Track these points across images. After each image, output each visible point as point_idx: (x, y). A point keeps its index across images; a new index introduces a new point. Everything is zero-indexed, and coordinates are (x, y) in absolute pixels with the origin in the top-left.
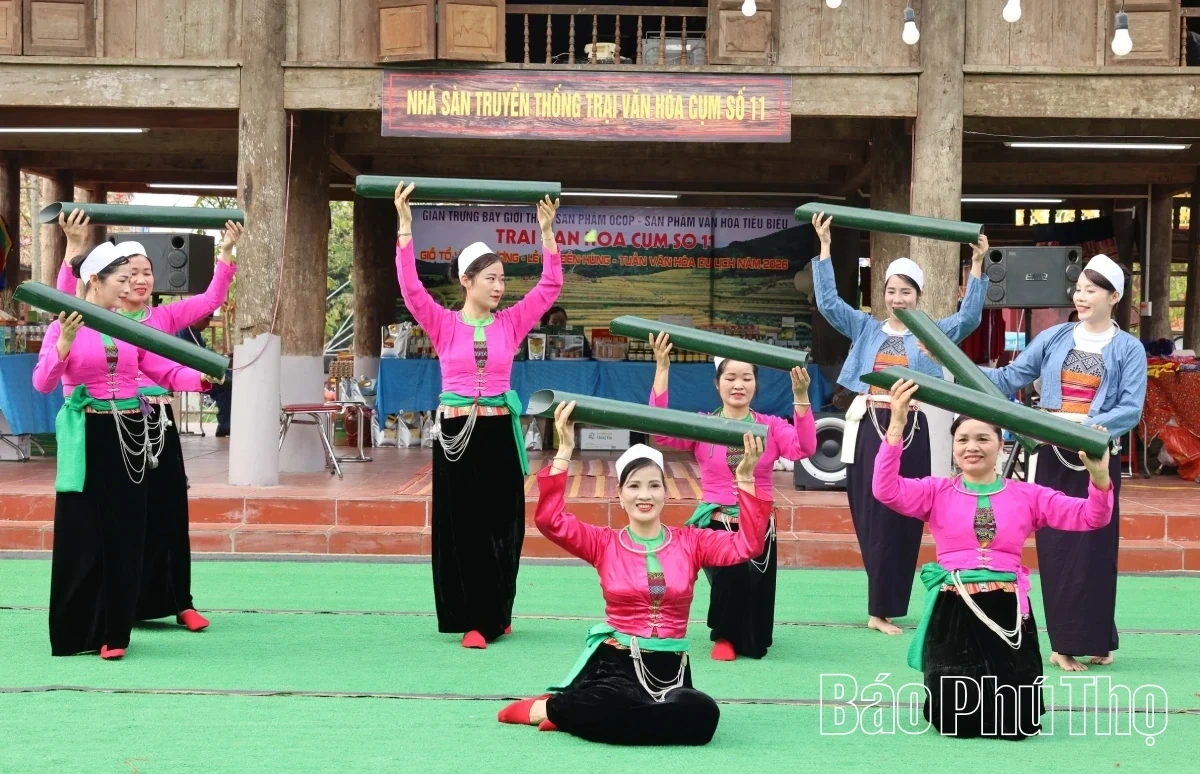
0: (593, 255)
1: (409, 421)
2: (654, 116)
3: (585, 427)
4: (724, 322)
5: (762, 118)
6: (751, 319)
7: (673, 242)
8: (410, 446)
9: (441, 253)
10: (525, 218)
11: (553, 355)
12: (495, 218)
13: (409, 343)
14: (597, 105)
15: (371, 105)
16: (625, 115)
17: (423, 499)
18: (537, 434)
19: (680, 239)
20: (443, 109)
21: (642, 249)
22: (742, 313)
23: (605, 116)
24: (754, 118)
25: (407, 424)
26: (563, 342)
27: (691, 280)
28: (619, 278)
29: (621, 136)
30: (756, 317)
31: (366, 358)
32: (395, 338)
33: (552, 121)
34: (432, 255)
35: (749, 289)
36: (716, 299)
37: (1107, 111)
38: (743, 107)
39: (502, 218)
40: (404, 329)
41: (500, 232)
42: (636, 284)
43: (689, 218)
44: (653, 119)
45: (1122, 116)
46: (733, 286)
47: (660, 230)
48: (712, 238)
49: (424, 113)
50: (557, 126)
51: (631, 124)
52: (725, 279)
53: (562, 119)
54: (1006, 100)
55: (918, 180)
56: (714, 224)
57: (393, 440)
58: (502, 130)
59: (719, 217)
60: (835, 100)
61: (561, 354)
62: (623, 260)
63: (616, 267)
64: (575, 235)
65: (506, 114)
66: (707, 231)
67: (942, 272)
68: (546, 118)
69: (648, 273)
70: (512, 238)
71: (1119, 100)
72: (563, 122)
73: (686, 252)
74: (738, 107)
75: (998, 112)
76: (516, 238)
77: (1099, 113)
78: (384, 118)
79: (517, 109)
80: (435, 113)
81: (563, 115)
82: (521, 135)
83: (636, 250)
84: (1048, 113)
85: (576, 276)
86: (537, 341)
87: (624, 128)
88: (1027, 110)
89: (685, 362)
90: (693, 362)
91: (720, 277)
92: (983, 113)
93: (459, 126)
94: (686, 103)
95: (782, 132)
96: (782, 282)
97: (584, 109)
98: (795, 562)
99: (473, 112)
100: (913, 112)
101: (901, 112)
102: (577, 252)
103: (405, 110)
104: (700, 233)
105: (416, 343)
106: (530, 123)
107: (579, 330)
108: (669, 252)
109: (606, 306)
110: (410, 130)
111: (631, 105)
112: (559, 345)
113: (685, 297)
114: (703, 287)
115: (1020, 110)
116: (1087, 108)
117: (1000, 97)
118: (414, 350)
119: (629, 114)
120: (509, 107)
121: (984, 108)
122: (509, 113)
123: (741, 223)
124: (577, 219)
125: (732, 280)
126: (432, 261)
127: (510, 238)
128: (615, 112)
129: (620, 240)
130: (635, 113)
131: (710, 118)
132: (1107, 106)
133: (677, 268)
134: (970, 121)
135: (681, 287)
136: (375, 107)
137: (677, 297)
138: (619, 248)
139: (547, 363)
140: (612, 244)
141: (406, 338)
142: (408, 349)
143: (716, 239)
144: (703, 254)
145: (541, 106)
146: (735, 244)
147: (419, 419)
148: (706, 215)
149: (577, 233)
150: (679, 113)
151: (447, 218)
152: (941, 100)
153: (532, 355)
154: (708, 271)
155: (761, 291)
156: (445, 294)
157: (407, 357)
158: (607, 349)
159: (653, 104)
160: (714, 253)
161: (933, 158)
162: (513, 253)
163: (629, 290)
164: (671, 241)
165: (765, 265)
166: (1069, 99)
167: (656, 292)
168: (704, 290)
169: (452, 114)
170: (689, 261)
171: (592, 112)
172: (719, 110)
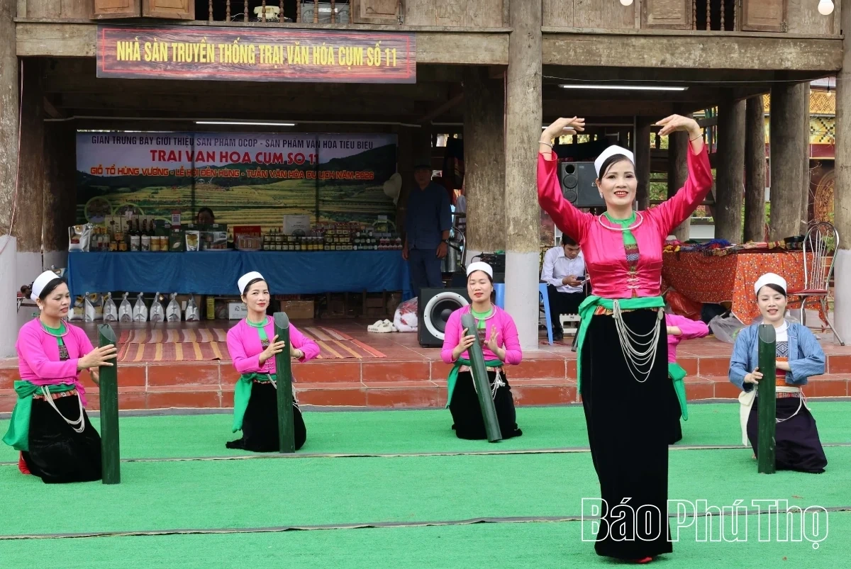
0: (226, 169)
1: (93, 301)
2: (312, 62)
3: (231, 302)
4: (327, 220)
5: (394, 65)
6: (347, 217)
7: (288, 159)
8: (94, 320)
9: (107, 169)
10: (172, 141)
11: (206, 247)
12: (149, 141)
13: (91, 240)
14: (268, 54)
15: (87, 53)
16: (290, 62)
17: (143, 365)
18: (195, 309)
19: (293, 157)
20: (146, 56)
21: (264, 165)
22: (340, 212)
23: (274, 62)
24: (388, 65)
25: (92, 303)
26: (212, 236)
27: (301, 188)
28: (247, 187)
29: (287, 78)
30: (351, 215)
31: (53, 251)
32: (80, 236)
33: (233, 66)
34: (100, 171)
35: (345, 195)
36: (321, 202)
37: (644, 62)
38: (380, 56)
39: (154, 141)
40: (87, 229)
41: (154, 152)
42: (260, 191)
43: (299, 141)
44: (311, 65)
45: (653, 66)
46: (333, 192)
47: (278, 151)
48: (317, 156)
49: (131, 59)
50: (237, 70)
51: (294, 69)
52: (327, 187)
53: (240, 65)
54: (572, 53)
55: (511, 112)
56: (317, 146)
57: (81, 316)
58: (193, 73)
59: (322, 140)
60: (448, 52)
61: (212, 246)
62: (250, 173)
63: (245, 178)
64: (212, 155)
65: (196, 60)
66: (312, 151)
67: (531, 181)
68: (228, 63)
69: (269, 183)
70: (163, 157)
71: (652, 54)
72: (242, 67)
73: (297, 167)
74: (376, 56)
75: (567, 61)
76: (166, 157)
77: (638, 63)
78: (99, 63)
79: (205, 57)
80: (139, 59)
81: (241, 62)
82: (209, 77)
83: (259, 165)
84: (602, 63)
85: (213, 186)
86: (193, 237)
87: (289, 72)
88: (587, 60)
89: (307, 250)
90: (313, 250)
91: (323, 185)
92: (556, 63)
93: (159, 70)
94: (336, 53)
95: (410, 76)
96: (369, 188)
97: (257, 57)
98: (437, 404)
99: (170, 58)
100: (505, 61)
101: (497, 61)
102: (213, 167)
103: (116, 57)
104: (308, 152)
105: (97, 239)
106: (216, 67)
107: (223, 227)
108: (285, 167)
109: (237, 208)
110: (119, 72)
111: (294, 54)
112: (210, 239)
113: (297, 201)
114: (311, 193)
115: (583, 61)
116: (630, 60)
117: (568, 51)
118: (95, 245)
119: (293, 61)
120: (199, 55)
121: (557, 58)
122: (199, 60)
123: (338, 144)
124: (213, 142)
125: (332, 188)
126: (100, 175)
127: (162, 158)
128: (282, 59)
129: (246, 158)
130: (297, 60)
131: (355, 64)
132: (644, 58)
133: (291, 179)
134: (547, 69)
135: (295, 193)
136: (91, 54)
137: (291, 201)
138: (247, 164)
139: (201, 252)
140: (241, 161)
141: (89, 236)
142: (91, 244)
143: (320, 157)
144: (310, 168)
145: (224, 54)
146: (334, 160)
147: (101, 299)
148: (311, 139)
149: (214, 153)
150: (332, 61)
151: (111, 142)
152: (527, 53)
153: (189, 247)
154: (314, 181)
155: (354, 196)
156: (110, 200)
157: (90, 250)
158: (247, 241)
159: (311, 53)
160: (318, 167)
161: (522, 96)
162: (164, 168)
163: (254, 196)
164: (285, 158)
165: (356, 176)
166: (616, 53)
167: (275, 197)
168: (311, 196)
169: (153, 60)
170: (300, 174)
171: (264, 60)
172: (361, 58)
